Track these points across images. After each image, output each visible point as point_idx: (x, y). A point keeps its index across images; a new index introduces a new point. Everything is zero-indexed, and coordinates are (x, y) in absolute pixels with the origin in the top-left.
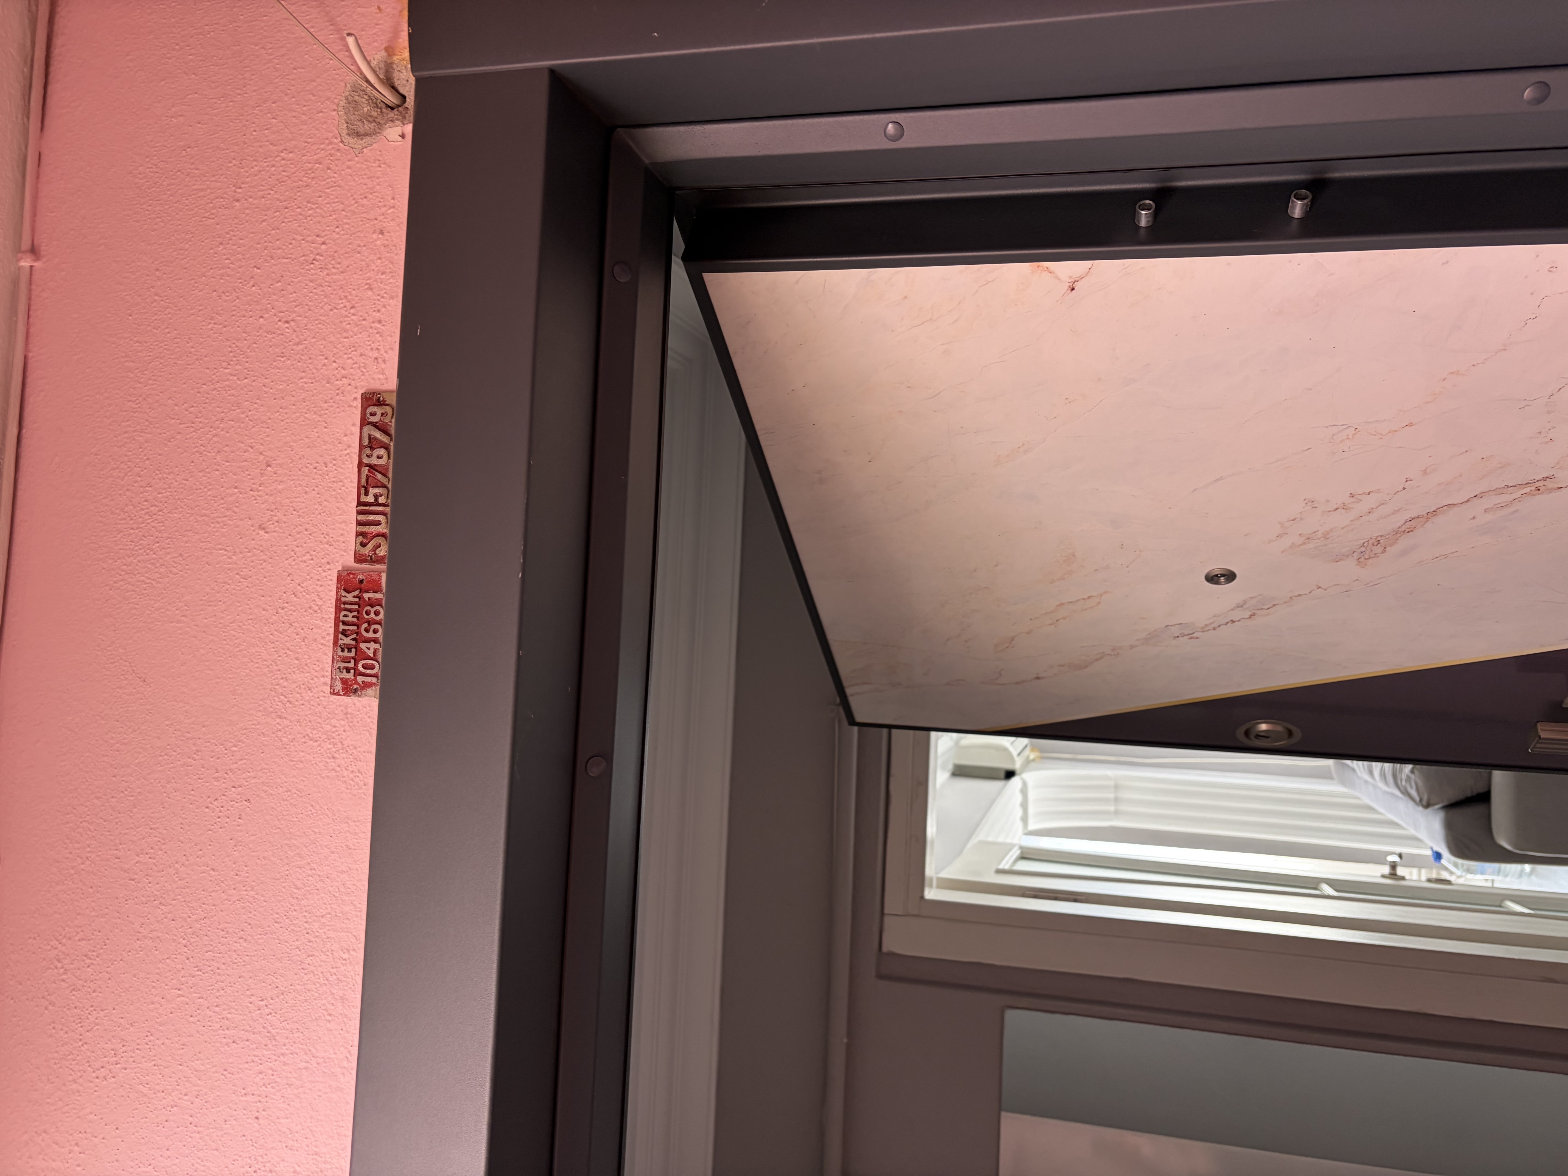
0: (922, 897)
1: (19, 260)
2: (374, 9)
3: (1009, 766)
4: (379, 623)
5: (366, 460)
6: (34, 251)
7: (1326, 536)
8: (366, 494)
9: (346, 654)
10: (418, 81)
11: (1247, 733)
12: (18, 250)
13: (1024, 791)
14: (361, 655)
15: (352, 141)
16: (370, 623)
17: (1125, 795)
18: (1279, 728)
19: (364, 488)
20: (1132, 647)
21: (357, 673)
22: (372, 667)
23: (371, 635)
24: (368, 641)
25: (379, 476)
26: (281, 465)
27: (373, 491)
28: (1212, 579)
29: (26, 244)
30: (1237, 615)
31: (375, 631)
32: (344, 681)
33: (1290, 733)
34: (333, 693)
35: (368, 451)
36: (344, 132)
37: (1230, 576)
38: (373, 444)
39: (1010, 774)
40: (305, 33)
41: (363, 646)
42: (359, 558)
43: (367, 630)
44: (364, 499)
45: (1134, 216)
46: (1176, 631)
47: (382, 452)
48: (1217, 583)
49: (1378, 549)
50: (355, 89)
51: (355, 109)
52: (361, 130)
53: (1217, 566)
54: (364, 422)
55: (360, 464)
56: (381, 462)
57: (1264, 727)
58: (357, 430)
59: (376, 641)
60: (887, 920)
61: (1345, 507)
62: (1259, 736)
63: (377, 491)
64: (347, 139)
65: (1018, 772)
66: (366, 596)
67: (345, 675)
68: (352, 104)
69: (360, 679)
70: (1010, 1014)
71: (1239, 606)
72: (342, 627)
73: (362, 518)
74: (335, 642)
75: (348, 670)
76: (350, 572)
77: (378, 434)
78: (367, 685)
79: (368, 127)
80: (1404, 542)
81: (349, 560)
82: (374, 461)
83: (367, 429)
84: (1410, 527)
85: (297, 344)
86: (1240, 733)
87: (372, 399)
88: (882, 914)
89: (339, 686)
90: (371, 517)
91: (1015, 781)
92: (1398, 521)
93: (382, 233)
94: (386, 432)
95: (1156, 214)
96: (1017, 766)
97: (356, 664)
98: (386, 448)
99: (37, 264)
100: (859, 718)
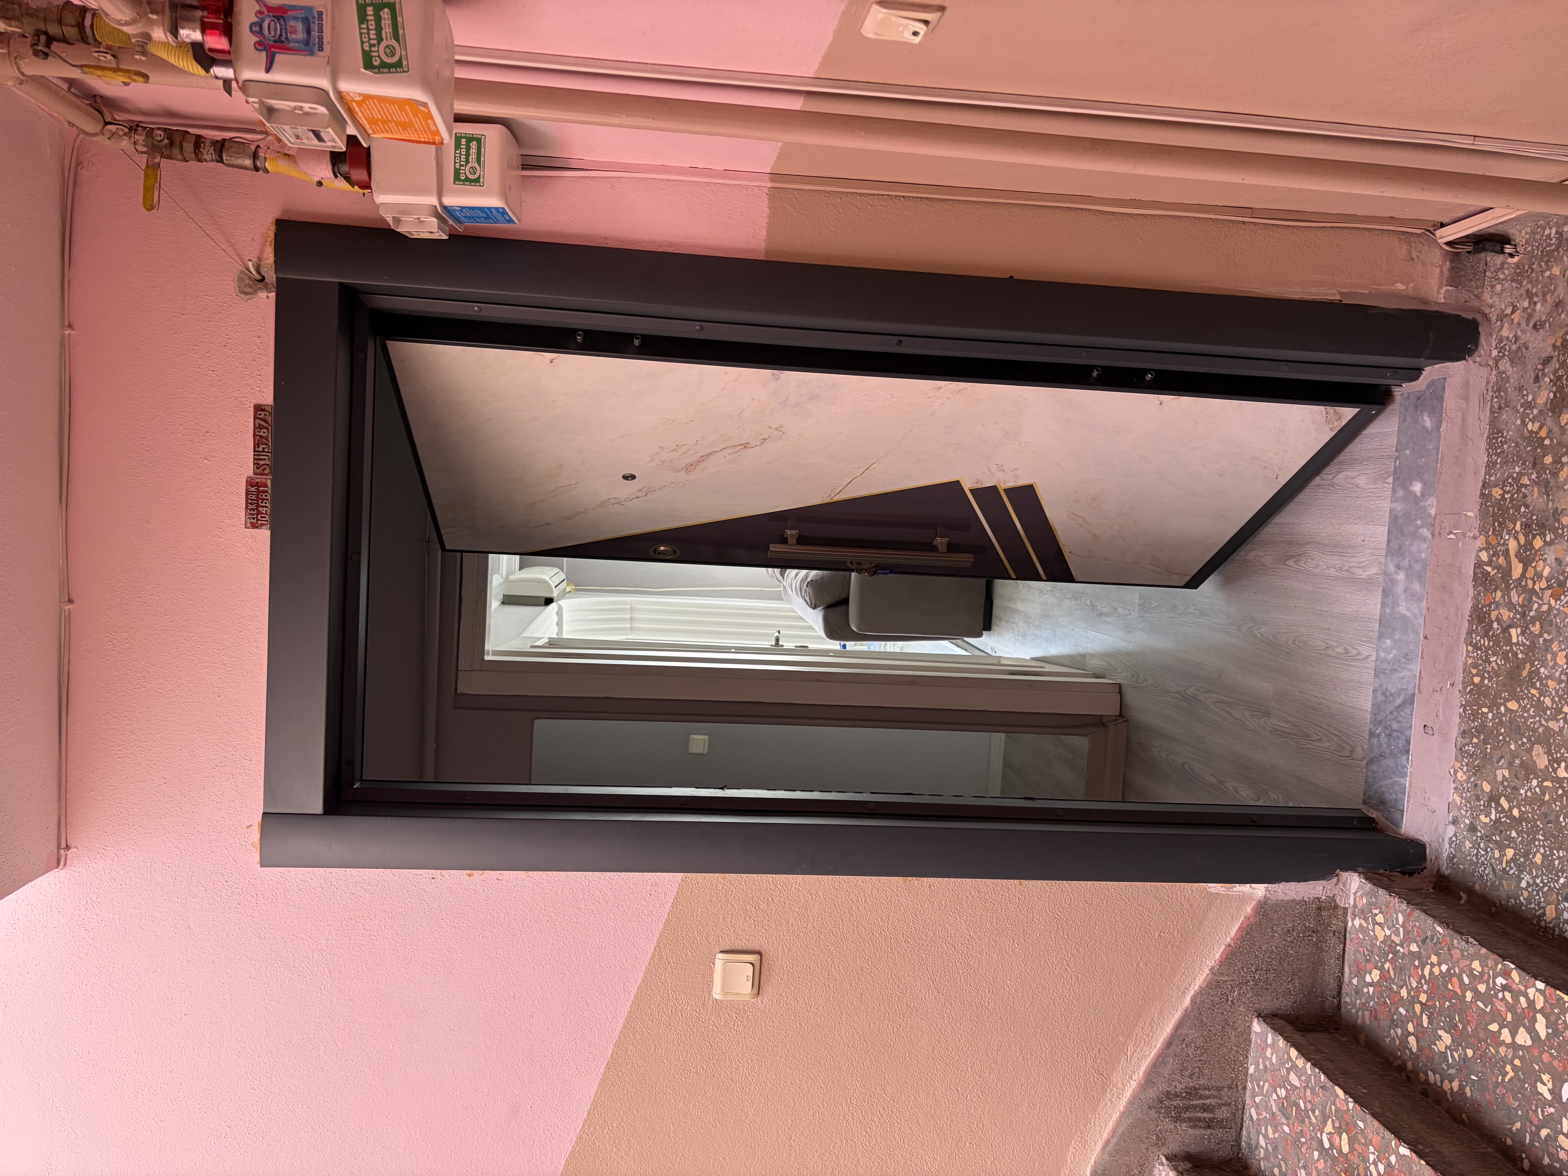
0: (483, 659)
1: (63, 331)
2: (250, 240)
3: (548, 595)
4: (267, 500)
5: (258, 434)
6: (70, 326)
7: (670, 461)
8: (259, 447)
9: (252, 512)
10: (277, 278)
11: (654, 552)
12: (62, 326)
13: (559, 613)
14: (259, 513)
15: (242, 296)
16: (263, 500)
17: (636, 615)
18: (670, 549)
19: (256, 445)
20: (593, 509)
21: (258, 520)
22: (265, 517)
23: (264, 504)
24: (263, 507)
25: (264, 440)
26: (214, 433)
27: (261, 446)
28: (625, 477)
29: (66, 324)
30: (640, 494)
31: (266, 503)
32: (251, 523)
33: (675, 552)
34: (246, 527)
35: (259, 430)
36: (238, 291)
37: (633, 477)
38: (260, 427)
39: (549, 601)
40: (215, 244)
41: (260, 509)
42: (255, 473)
43: (262, 503)
44: (257, 449)
45: (575, 338)
46: (613, 501)
47: (265, 430)
48: (628, 480)
49: (692, 468)
50: (242, 272)
51: (243, 281)
52: (246, 291)
53: (628, 472)
54: (255, 418)
55: (254, 435)
56: (265, 435)
57: (662, 548)
58: (252, 420)
59: (266, 507)
60: (460, 674)
61: (675, 450)
62: (661, 553)
63: (264, 446)
64: (239, 294)
65: (555, 600)
66: (261, 489)
67: (252, 521)
68: (241, 280)
69: (259, 522)
70: (536, 722)
71: (640, 490)
72: (249, 501)
73: (256, 457)
74: (246, 507)
75: (254, 519)
76: (252, 478)
77: (263, 423)
78: (262, 525)
79: (248, 290)
80: (702, 465)
81: (251, 474)
82: (262, 434)
83: (258, 421)
84: (703, 459)
85: (219, 381)
86: (651, 552)
87: (258, 408)
88: (457, 670)
89: (249, 525)
90: (262, 457)
91: (553, 606)
92: (697, 457)
93: (259, 337)
94: (266, 422)
95: (584, 338)
96: (555, 594)
97: (257, 516)
98: (267, 429)
99: (73, 332)
100: (448, 547)
